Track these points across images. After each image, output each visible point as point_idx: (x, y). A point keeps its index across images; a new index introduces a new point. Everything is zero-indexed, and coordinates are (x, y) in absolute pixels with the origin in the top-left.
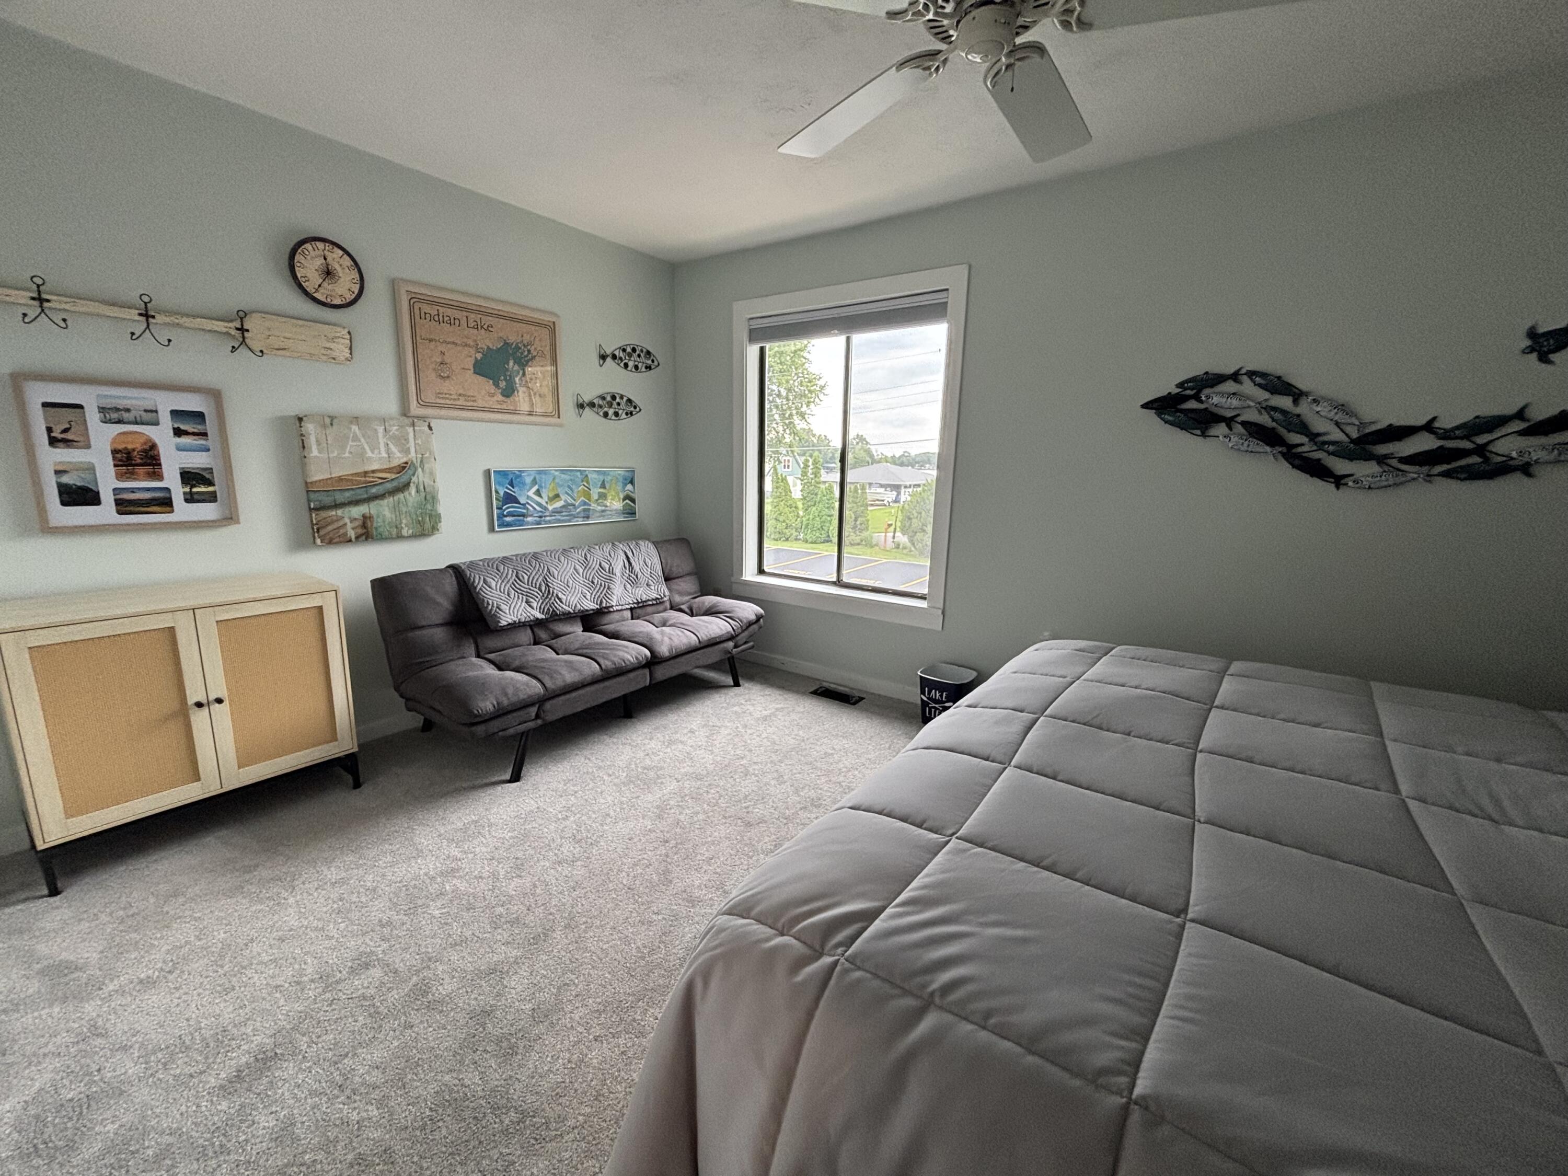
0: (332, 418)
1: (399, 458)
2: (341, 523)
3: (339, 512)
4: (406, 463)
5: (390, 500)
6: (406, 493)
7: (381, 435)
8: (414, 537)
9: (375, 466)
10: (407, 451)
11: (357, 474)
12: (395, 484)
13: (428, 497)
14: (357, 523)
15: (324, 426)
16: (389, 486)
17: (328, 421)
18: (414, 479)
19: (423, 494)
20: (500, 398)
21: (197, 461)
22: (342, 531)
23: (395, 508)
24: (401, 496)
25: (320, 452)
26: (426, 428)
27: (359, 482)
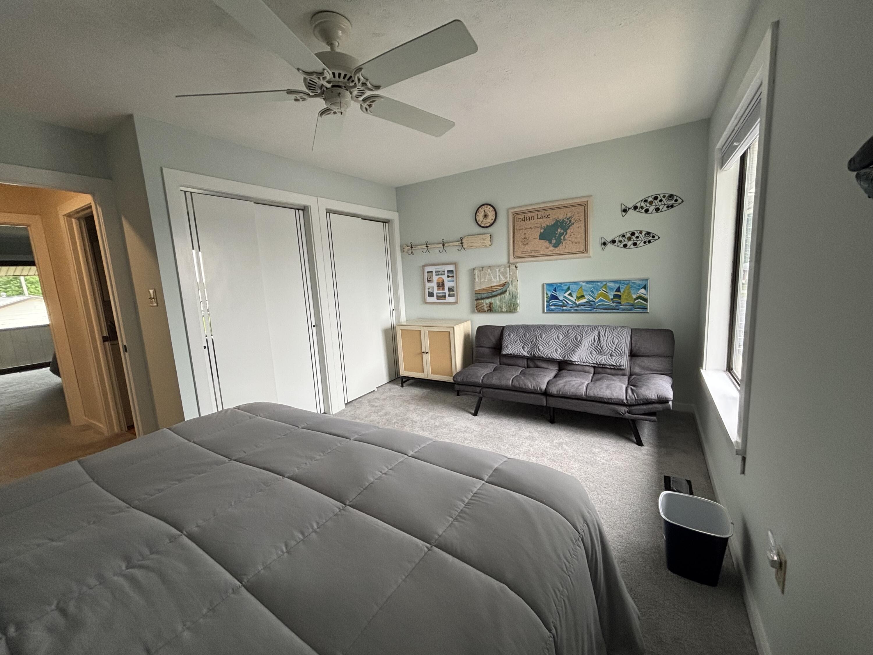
0: (483, 268)
1: (503, 281)
2: (483, 305)
3: (483, 301)
4: (506, 282)
5: (499, 297)
6: (505, 294)
7: (497, 272)
8: (506, 312)
9: (495, 284)
10: (506, 278)
11: (489, 287)
12: (501, 291)
13: (514, 296)
14: (488, 305)
15: (480, 271)
16: (499, 292)
17: (481, 269)
18: (508, 289)
19: (512, 295)
20: (552, 248)
21: (451, 284)
22: (483, 308)
23: (501, 300)
24: (503, 296)
25: (478, 280)
26: (514, 268)
27: (489, 290)
